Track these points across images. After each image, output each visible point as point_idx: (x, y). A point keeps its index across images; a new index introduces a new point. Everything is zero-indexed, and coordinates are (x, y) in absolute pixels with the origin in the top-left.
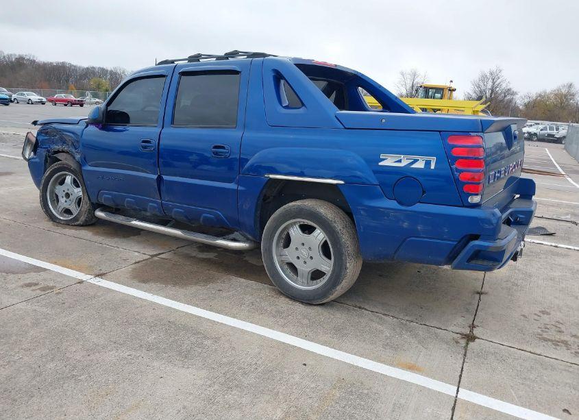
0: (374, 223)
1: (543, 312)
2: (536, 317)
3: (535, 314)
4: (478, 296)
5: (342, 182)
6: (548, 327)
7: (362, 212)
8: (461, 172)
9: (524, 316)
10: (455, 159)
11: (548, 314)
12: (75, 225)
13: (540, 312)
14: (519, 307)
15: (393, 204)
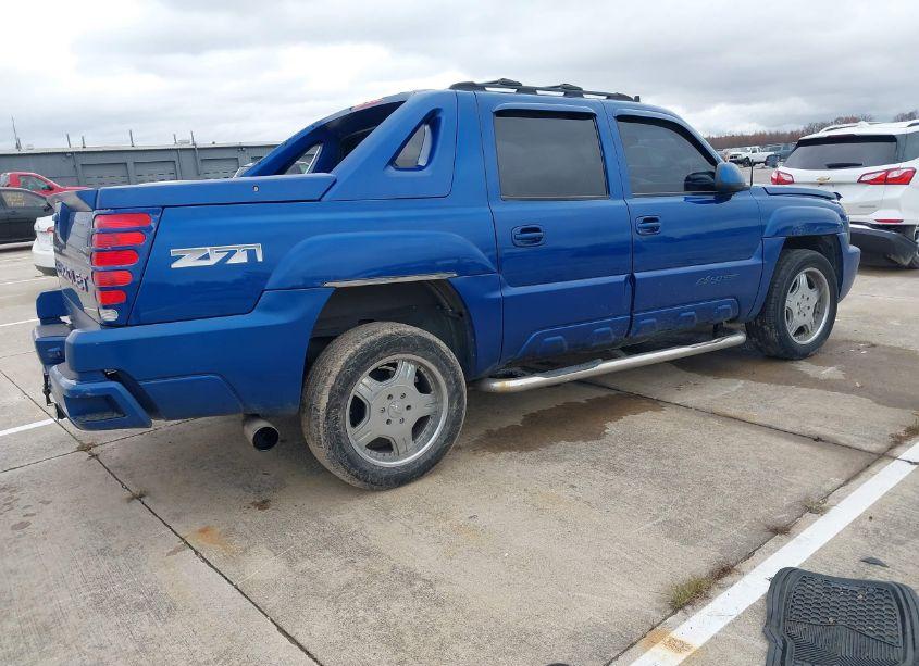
1: (23, 525)
2: (30, 511)
3: (34, 515)
4: (135, 490)
6: (6, 508)
9: (48, 503)
11: (14, 528)
13: (28, 524)
14: (64, 511)
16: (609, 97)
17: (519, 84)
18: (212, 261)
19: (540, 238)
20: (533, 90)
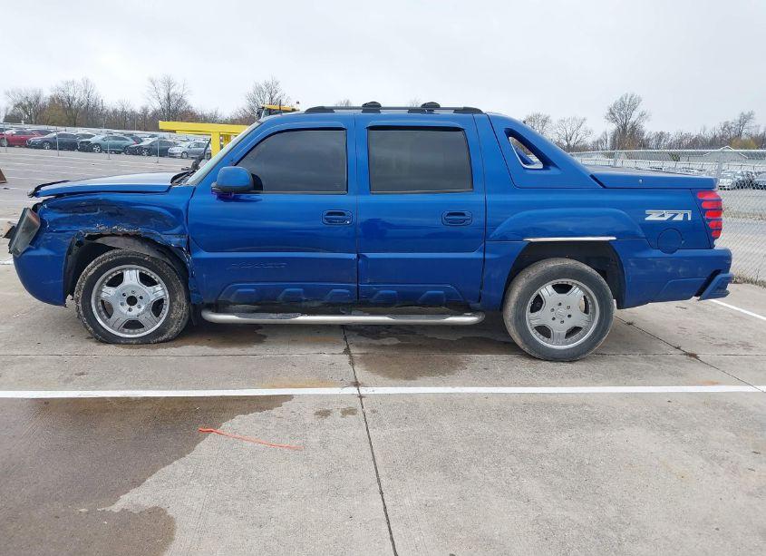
0: (642, 272)
5: (614, 238)
7: (632, 264)
8: (709, 220)
10: (705, 211)
12: (158, 342)
15: (657, 253)
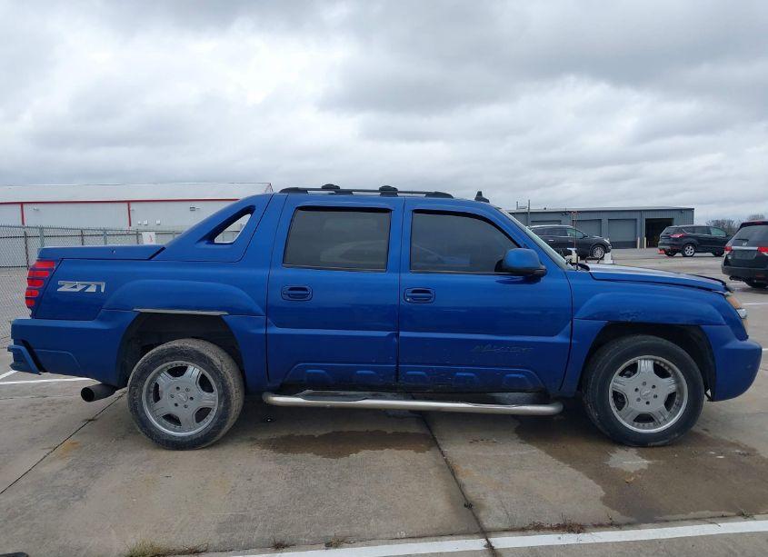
16: (429, 194)
17: (338, 187)
18: (77, 290)
19: (305, 296)
20: (349, 192)
